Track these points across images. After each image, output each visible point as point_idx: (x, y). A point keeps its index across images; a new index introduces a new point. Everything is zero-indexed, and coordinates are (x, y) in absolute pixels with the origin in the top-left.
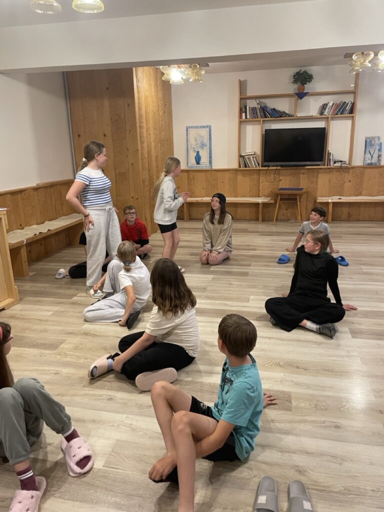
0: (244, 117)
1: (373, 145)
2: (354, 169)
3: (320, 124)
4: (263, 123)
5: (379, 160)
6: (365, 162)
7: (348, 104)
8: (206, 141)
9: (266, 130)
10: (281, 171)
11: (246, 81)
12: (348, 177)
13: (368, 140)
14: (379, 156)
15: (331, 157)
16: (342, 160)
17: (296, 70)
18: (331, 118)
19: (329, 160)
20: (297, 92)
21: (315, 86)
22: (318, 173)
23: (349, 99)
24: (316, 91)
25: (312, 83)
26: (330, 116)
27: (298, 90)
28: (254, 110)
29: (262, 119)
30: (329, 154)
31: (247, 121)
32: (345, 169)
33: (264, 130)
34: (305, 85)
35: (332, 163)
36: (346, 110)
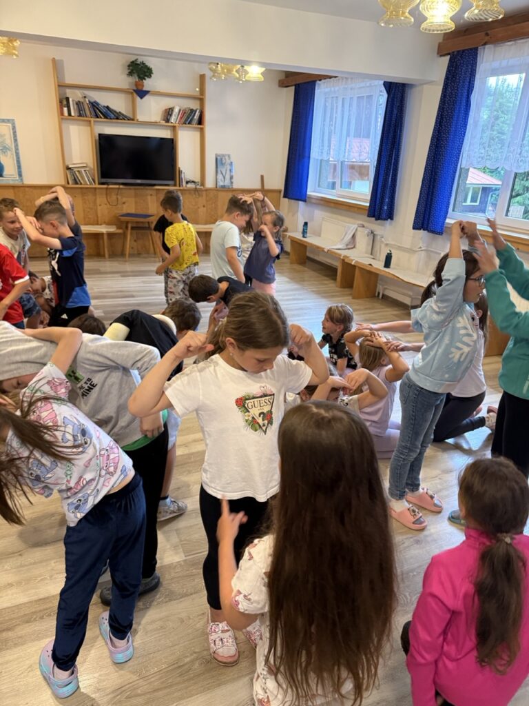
0: (66, 113)
1: (225, 163)
2: (207, 192)
4: (94, 125)
5: (232, 183)
6: (218, 183)
8: (9, 141)
10: (124, 191)
11: (63, 60)
12: (202, 200)
13: (219, 158)
14: (231, 178)
15: (183, 176)
16: (193, 180)
18: (179, 127)
19: (180, 180)
20: (135, 88)
21: (155, 84)
24: (158, 90)
26: (177, 125)
27: (136, 85)
29: (92, 120)
30: (180, 172)
31: (70, 120)
32: (199, 190)
33: (97, 135)
34: (144, 81)
35: (184, 183)
36: (194, 120)
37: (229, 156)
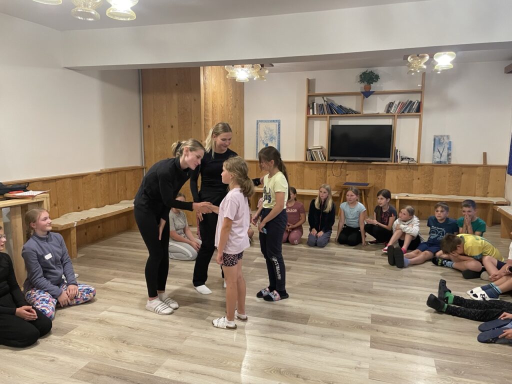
0: (311, 113)
1: (442, 143)
2: (423, 167)
3: (387, 122)
4: (330, 119)
5: (449, 159)
6: (434, 160)
7: (414, 103)
8: (275, 134)
9: (332, 126)
10: (348, 166)
11: (315, 79)
12: (416, 174)
13: (436, 138)
14: (449, 155)
15: (398, 154)
16: (409, 157)
17: (363, 70)
18: (398, 115)
19: (396, 157)
20: (364, 91)
21: (382, 85)
22: (386, 169)
23: (415, 98)
24: (383, 90)
25: (378, 82)
26: (396, 114)
27: (365, 88)
28: (321, 106)
29: (329, 116)
30: (396, 151)
31: (314, 117)
32: (412, 166)
33: (331, 126)
34: (371, 85)
35: (399, 160)
36: (414, 109)
37: (448, 137)
